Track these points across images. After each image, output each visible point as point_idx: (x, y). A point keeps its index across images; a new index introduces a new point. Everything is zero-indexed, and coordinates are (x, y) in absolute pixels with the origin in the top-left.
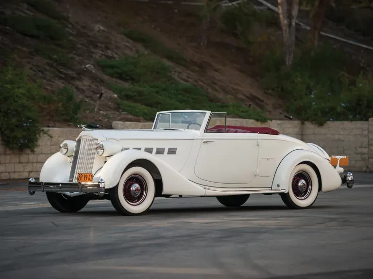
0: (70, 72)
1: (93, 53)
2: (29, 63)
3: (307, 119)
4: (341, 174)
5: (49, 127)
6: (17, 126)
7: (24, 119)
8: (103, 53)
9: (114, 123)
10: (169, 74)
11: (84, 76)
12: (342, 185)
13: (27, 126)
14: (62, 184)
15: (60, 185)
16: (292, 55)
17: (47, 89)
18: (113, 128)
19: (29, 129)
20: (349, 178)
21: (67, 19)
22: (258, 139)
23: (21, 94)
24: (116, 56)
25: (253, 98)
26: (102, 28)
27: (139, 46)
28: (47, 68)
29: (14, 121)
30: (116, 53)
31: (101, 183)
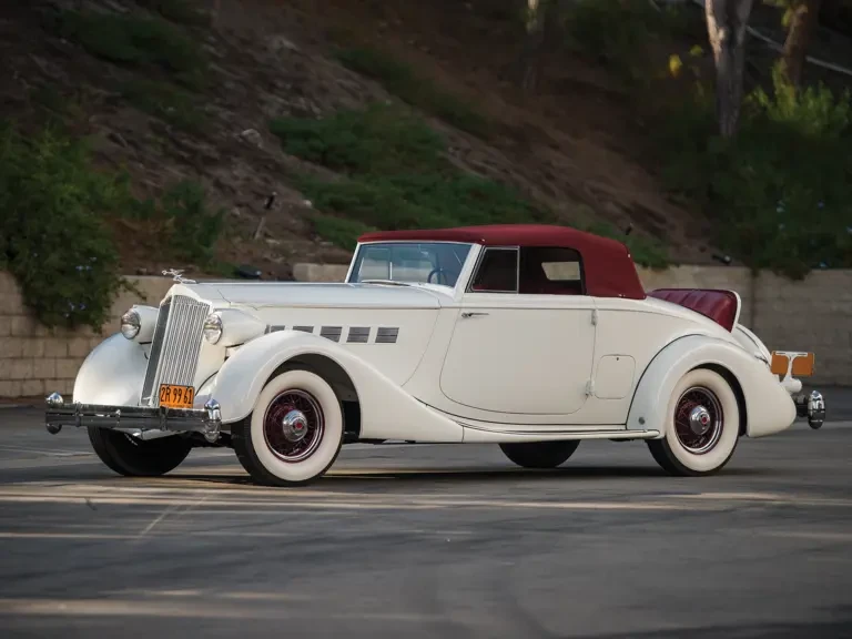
0: (204, 147)
1: (262, 102)
2: (107, 123)
3: (766, 264)
4: (794, 395)
5: (139, 273)
6: (62, 272)
7: (77, 254)
8: (287, 103)
9: (298, 267)
10: (440, 154)
11: (236, 156)
12: (796, 421)
13: (83, 271)
14: (123, 409)
15: (118, 412)
16: (736, 113)
17: (144, 186)
18: (293, 280)
19: (90, 280)
20: (814, 405)
21: (206, 22)
22: (595, 310)
23: (72, 195)
24: (316, 110)
25: (640, 214)
26: (288, 44)
27: (375, 89)
28: (149, 135)
29: (54, 259)
30: (318, 105)
31: (212, 410)
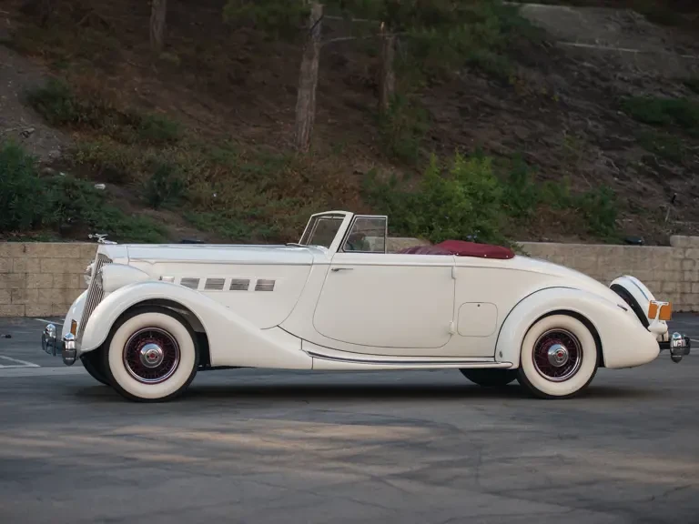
20: (676, 344)
22: (452, 266)
31: (68, 341)
